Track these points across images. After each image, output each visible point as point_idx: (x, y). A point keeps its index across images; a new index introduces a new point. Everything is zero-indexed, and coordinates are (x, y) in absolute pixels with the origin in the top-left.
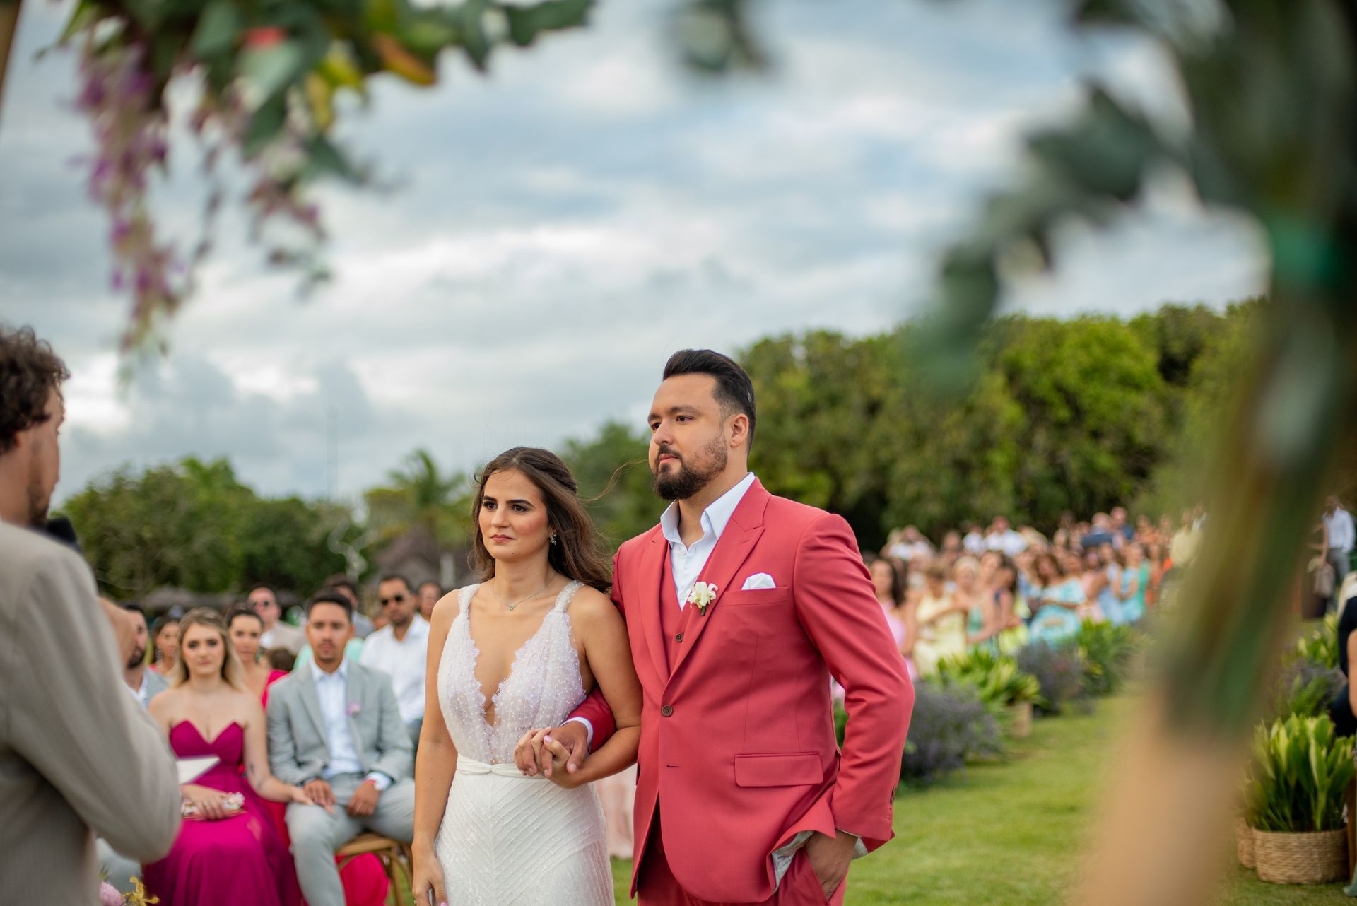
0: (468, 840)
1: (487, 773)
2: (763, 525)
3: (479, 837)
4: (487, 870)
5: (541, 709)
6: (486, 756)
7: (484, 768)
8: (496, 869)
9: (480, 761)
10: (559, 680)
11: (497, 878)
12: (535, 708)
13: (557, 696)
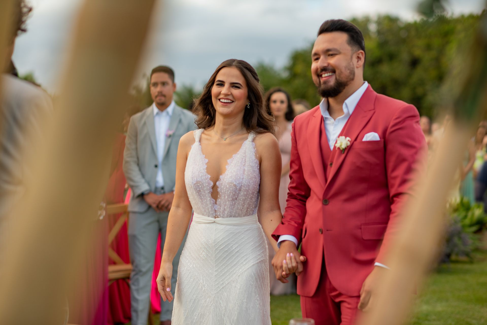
0: (201, 256)
1: (212, 223)
2: (374, 109)
3: (207, 255)
4: (211, 271)
5: (242, 189)
6: (212, 214)
7: (211, 220)
8: (215, 271)
9: (209, 216)
10: (251, 175)
11: (216, 276)
12: (239, 188)
13: (249, 182)
